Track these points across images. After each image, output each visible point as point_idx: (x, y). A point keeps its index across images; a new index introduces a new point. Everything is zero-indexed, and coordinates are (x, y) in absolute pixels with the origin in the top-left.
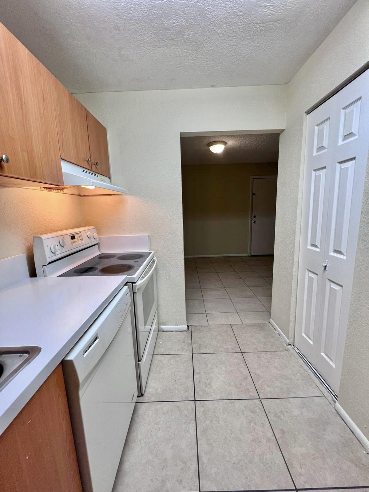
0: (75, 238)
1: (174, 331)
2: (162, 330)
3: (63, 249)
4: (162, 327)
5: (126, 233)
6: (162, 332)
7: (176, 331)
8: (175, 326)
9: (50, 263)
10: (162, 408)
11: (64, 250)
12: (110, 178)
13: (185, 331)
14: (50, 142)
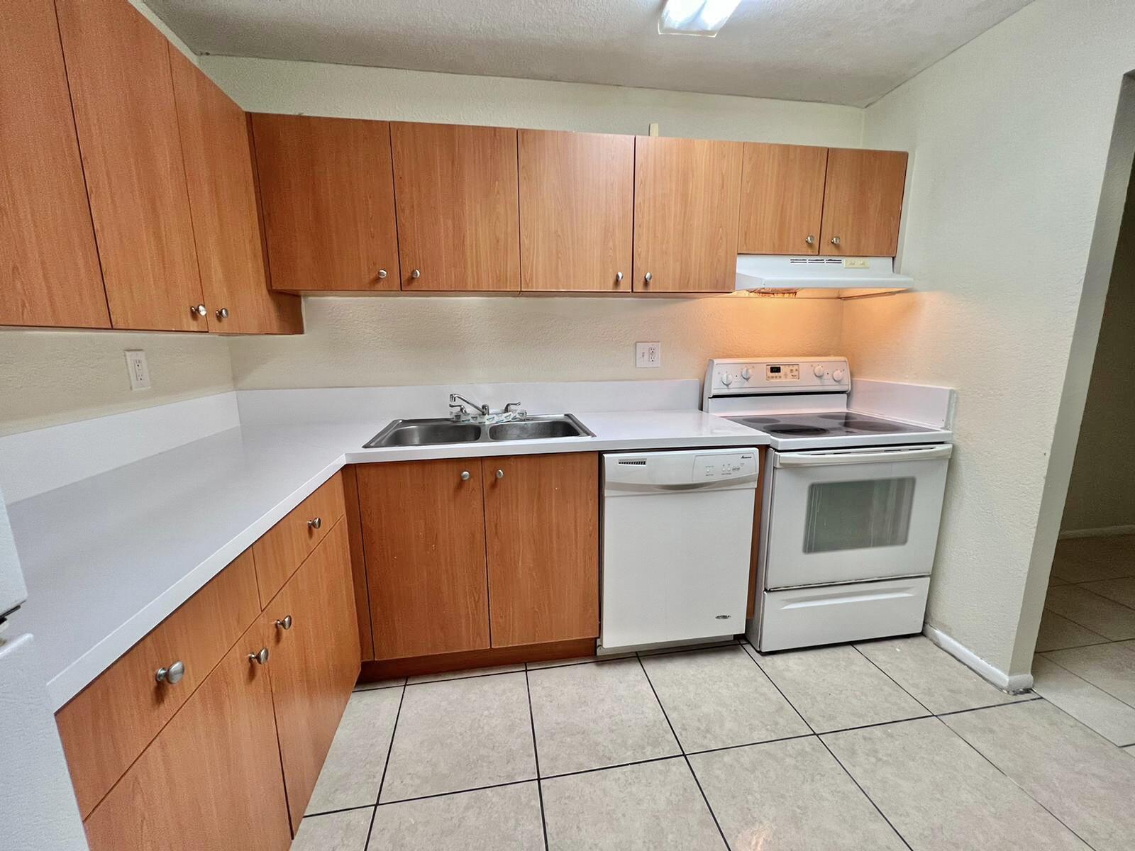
0: (780, 372)
1: (965, 664)
2: (936, 641)
3: (746, 382)
4: (938, 632)
5: (907, 378)
6: (932, 644)
7: (968, 666)
8: (972, 654)
9: (715, 397)
10: (763, 685)
11: (746, 384)
12: (893, 258)
13: (1001, 689)
14: (721, 238)
